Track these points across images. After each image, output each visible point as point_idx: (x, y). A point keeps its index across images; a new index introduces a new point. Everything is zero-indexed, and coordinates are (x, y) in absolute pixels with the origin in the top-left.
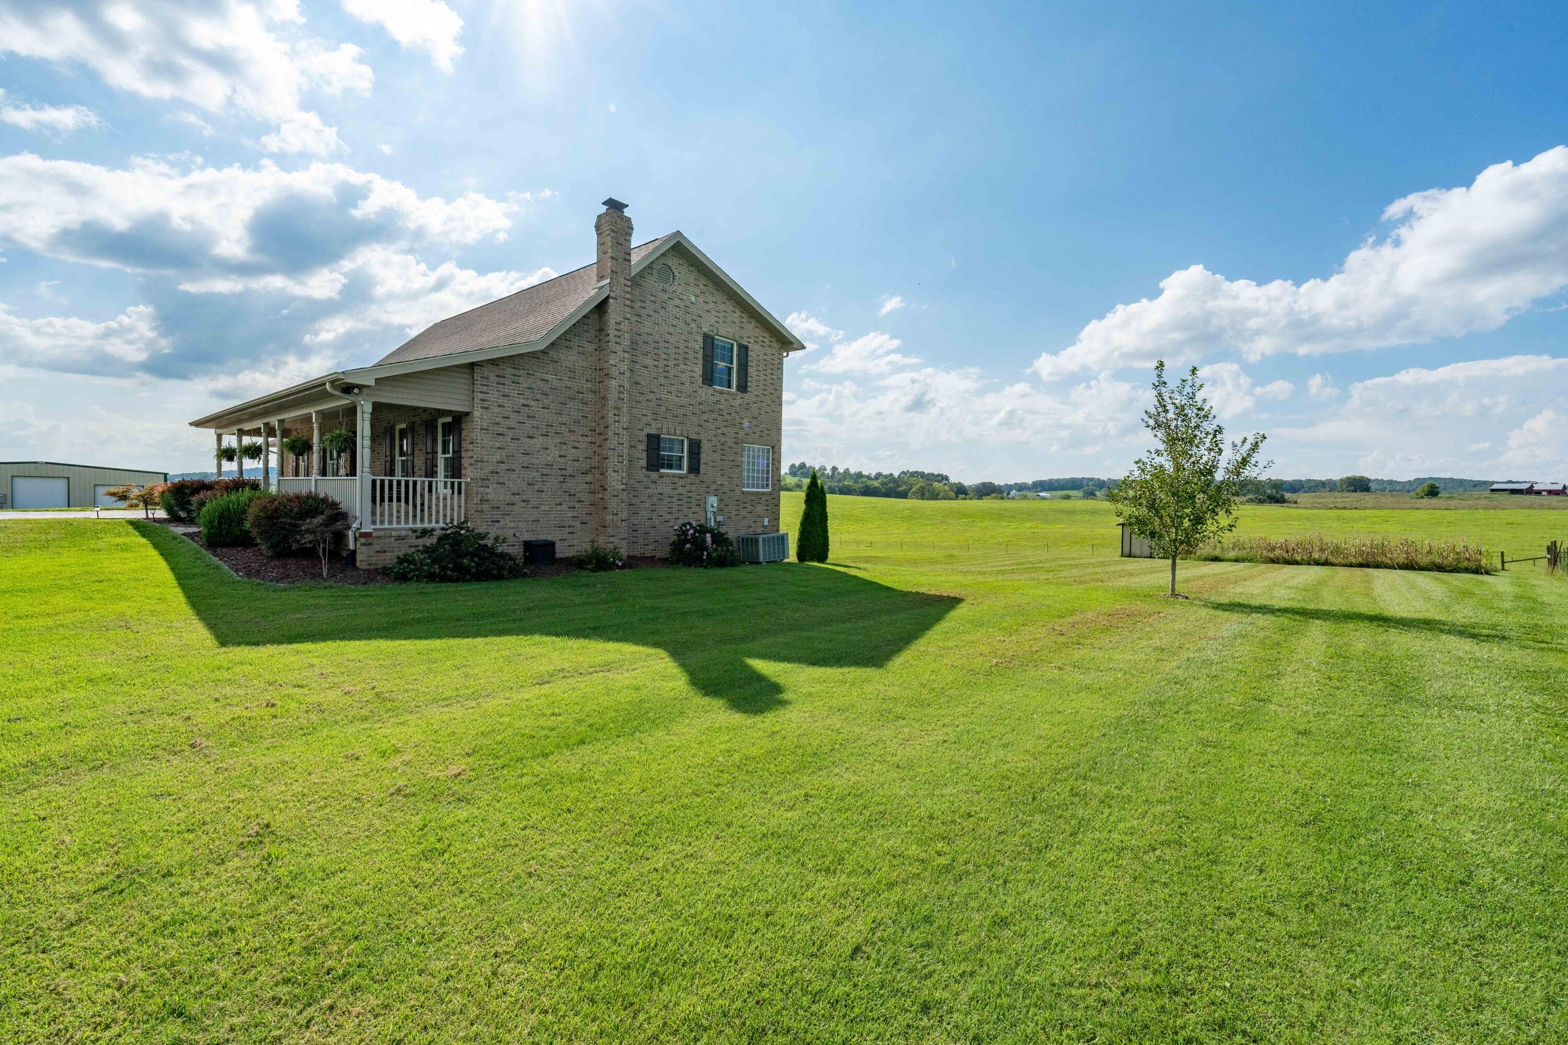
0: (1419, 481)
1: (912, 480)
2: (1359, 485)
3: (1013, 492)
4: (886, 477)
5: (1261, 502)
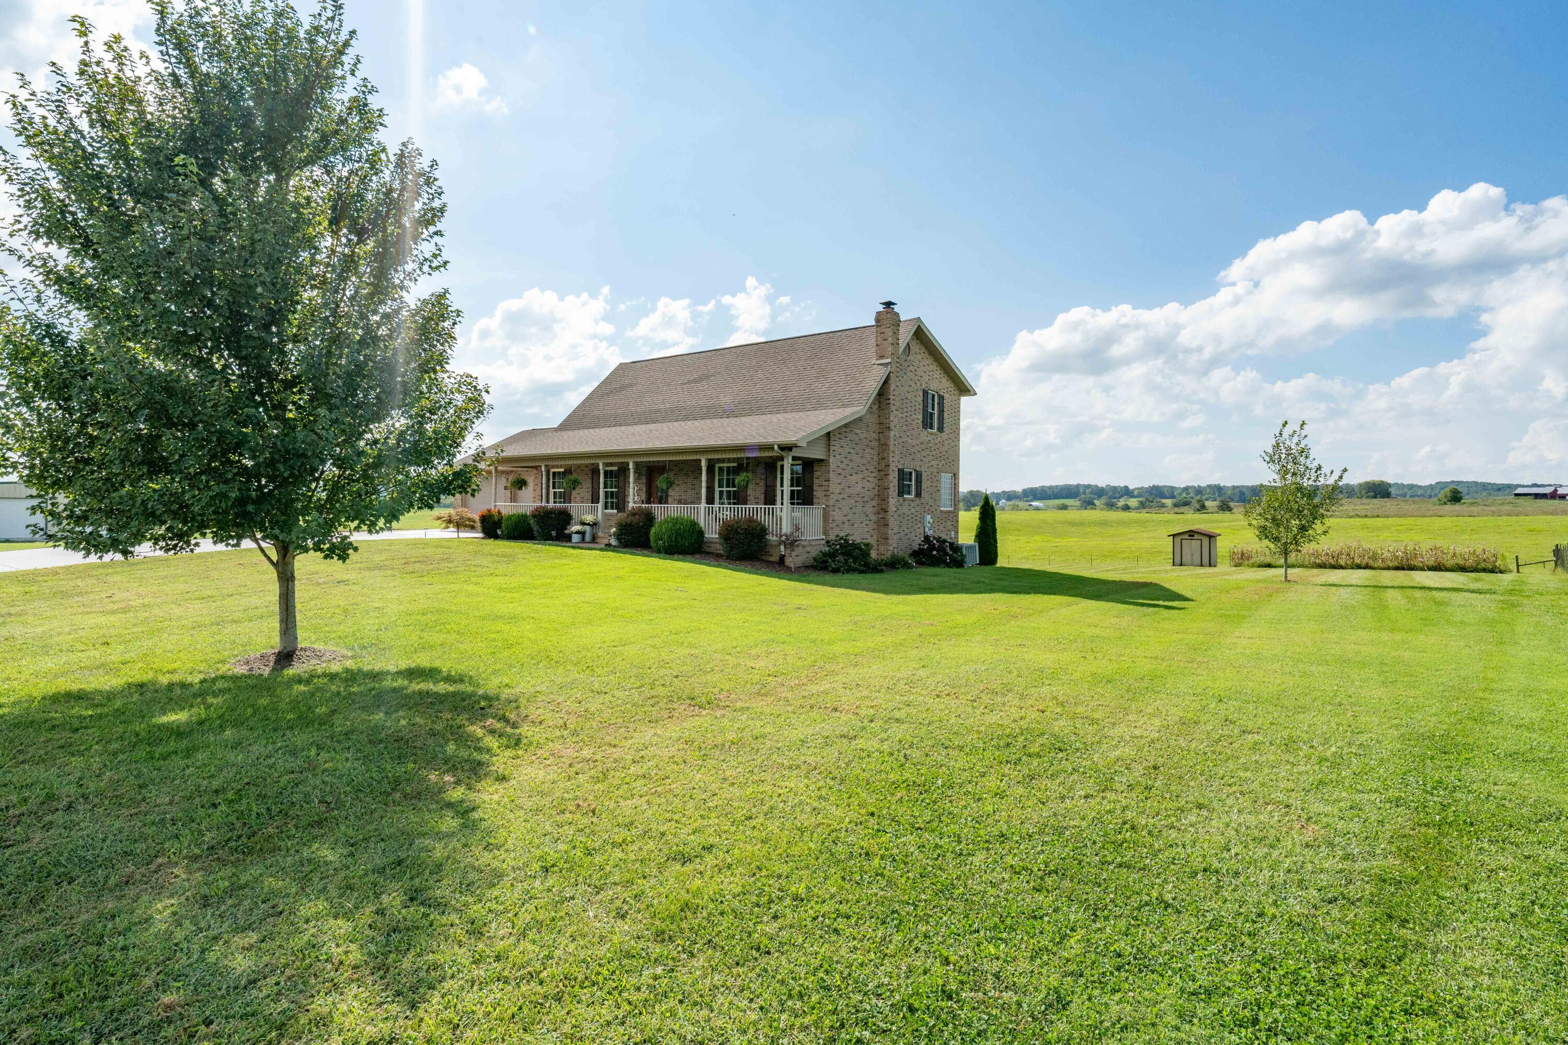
0: (1441, 485)
2: (1379, 490)
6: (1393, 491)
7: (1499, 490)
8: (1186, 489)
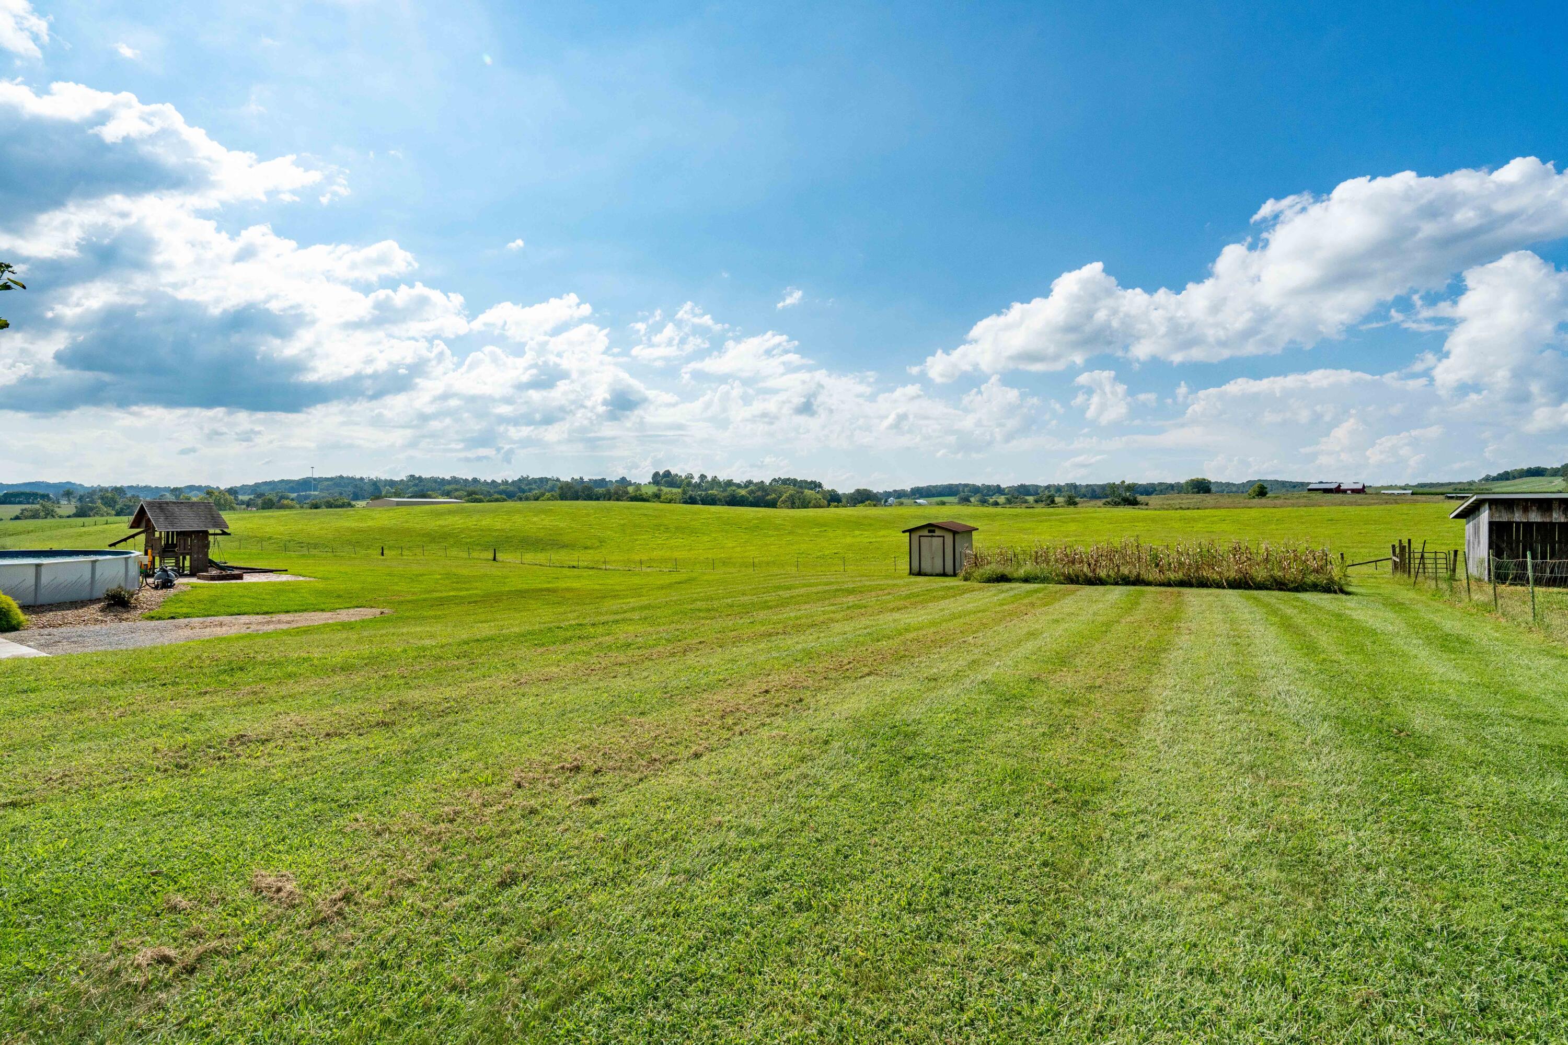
0: (1251, 483)
1: (783, 487)
2: (1202, 487)
3: (891, 500)
4: (756, 484)
5: (1117, 504)
6: (1213, 489)
7: (1294, 487)
8: (1048, 487)
